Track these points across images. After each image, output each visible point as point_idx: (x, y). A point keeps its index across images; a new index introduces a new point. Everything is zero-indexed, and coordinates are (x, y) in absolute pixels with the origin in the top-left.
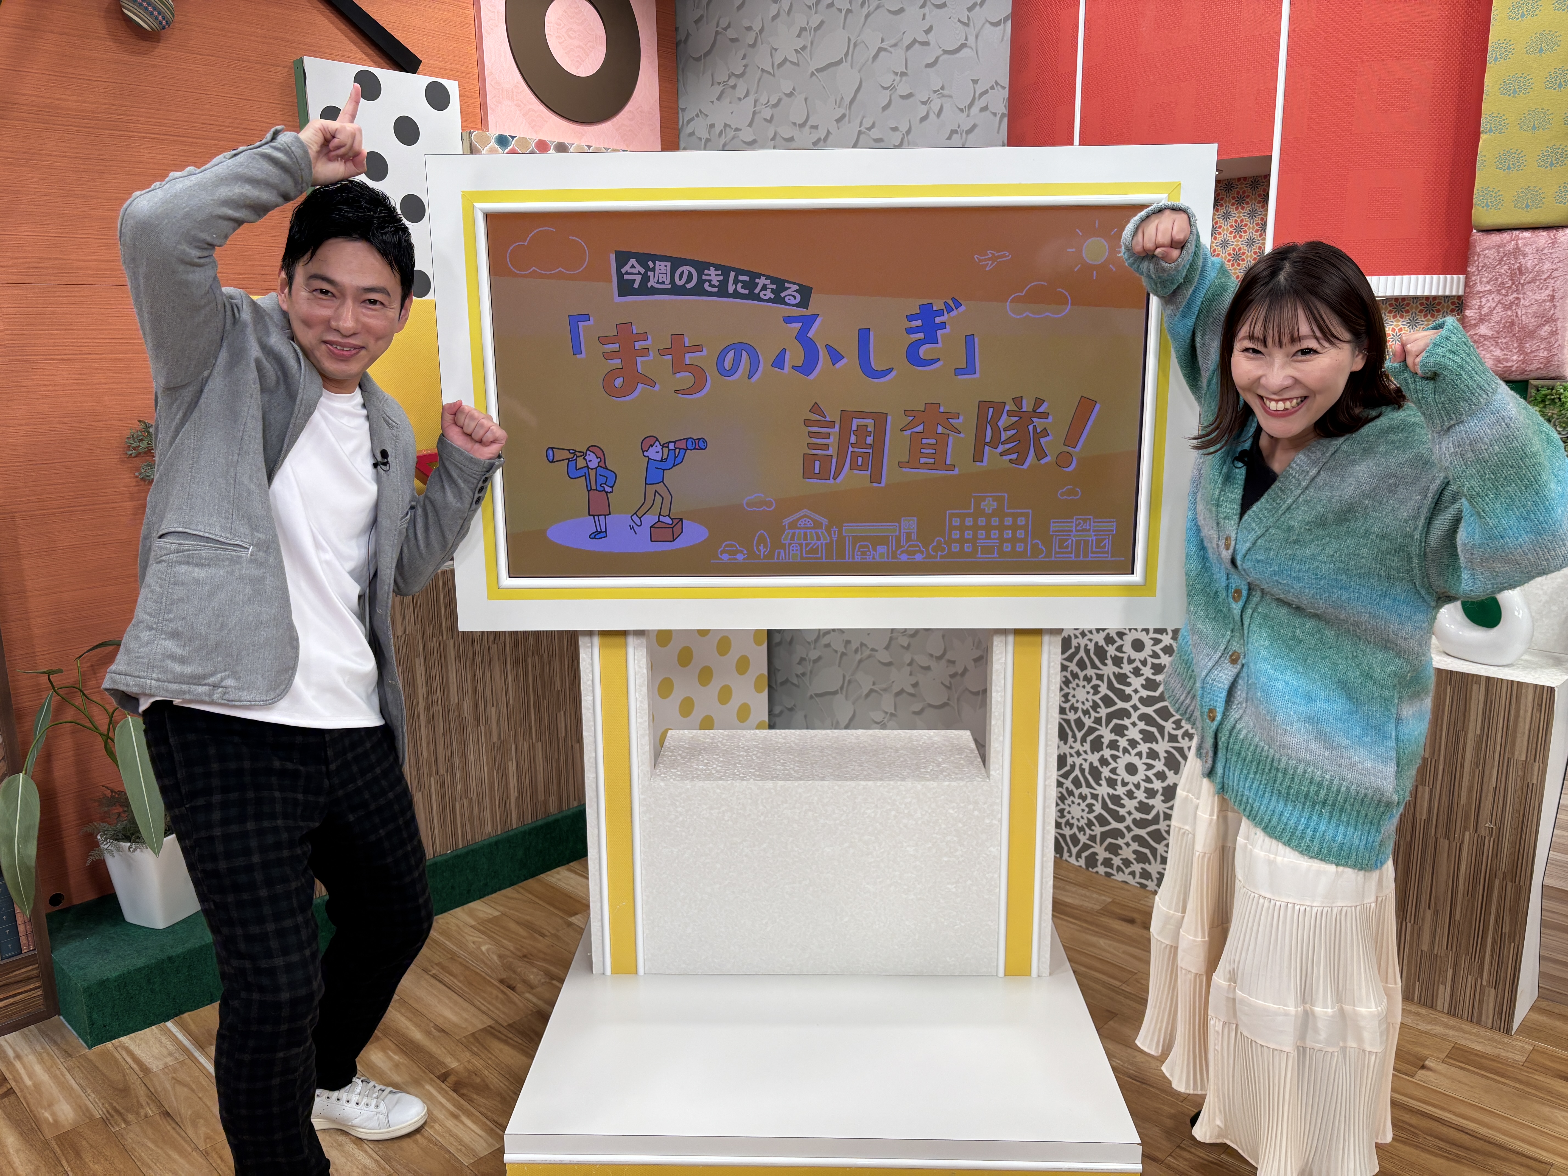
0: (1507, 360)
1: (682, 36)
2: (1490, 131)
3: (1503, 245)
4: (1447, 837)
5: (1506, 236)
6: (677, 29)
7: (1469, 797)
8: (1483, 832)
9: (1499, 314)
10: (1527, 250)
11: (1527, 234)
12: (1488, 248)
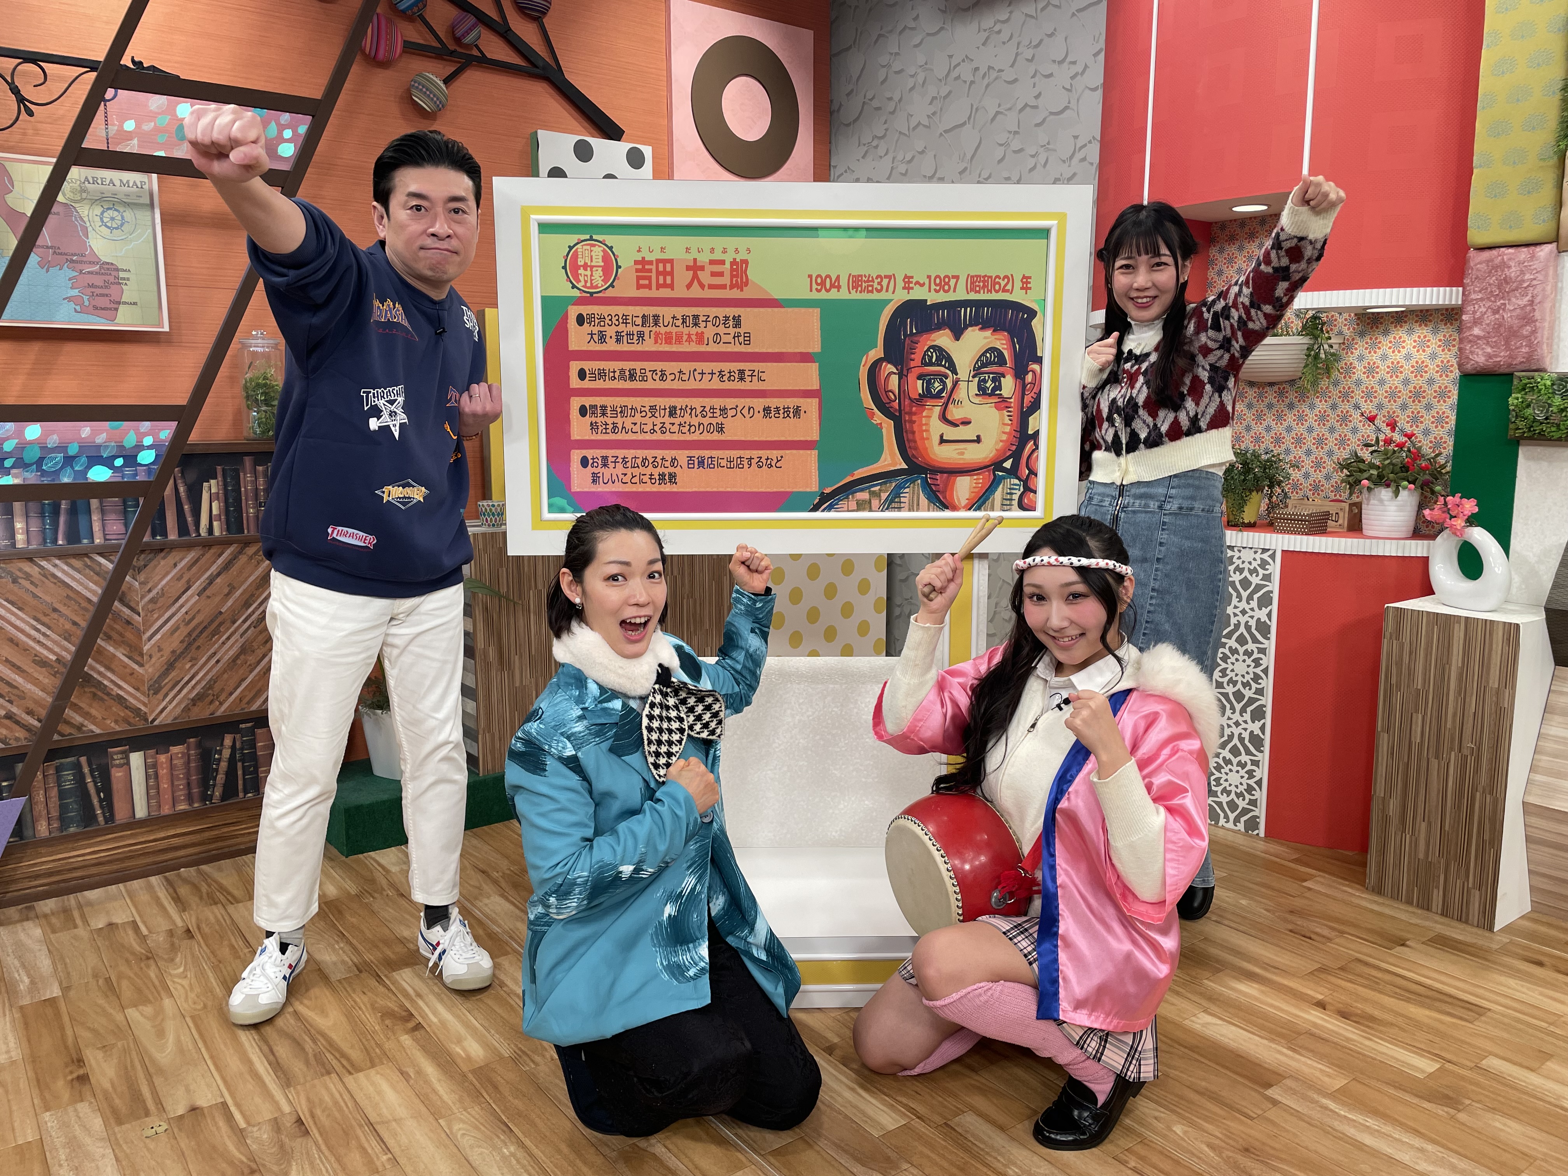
0: (1496, 356)
1: (835, 107)
2: (1481, 166)
3: (1492, 260)
4: (1437, 757)
5: (1494, 252)
6: (832, 101)
7: (1454, 721)
8: (1466, 752)
9: (1489, 318)
10: (1512, 264)
11: (1511, 250)
12: (1480, 263)
